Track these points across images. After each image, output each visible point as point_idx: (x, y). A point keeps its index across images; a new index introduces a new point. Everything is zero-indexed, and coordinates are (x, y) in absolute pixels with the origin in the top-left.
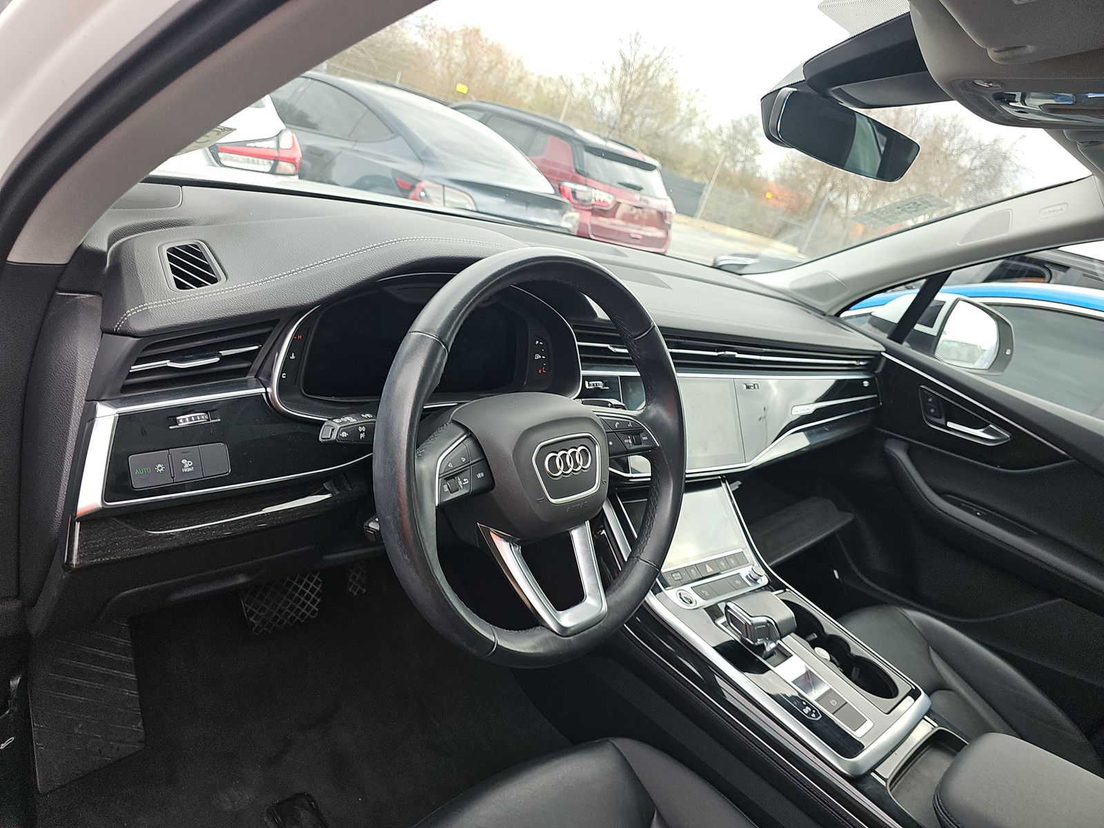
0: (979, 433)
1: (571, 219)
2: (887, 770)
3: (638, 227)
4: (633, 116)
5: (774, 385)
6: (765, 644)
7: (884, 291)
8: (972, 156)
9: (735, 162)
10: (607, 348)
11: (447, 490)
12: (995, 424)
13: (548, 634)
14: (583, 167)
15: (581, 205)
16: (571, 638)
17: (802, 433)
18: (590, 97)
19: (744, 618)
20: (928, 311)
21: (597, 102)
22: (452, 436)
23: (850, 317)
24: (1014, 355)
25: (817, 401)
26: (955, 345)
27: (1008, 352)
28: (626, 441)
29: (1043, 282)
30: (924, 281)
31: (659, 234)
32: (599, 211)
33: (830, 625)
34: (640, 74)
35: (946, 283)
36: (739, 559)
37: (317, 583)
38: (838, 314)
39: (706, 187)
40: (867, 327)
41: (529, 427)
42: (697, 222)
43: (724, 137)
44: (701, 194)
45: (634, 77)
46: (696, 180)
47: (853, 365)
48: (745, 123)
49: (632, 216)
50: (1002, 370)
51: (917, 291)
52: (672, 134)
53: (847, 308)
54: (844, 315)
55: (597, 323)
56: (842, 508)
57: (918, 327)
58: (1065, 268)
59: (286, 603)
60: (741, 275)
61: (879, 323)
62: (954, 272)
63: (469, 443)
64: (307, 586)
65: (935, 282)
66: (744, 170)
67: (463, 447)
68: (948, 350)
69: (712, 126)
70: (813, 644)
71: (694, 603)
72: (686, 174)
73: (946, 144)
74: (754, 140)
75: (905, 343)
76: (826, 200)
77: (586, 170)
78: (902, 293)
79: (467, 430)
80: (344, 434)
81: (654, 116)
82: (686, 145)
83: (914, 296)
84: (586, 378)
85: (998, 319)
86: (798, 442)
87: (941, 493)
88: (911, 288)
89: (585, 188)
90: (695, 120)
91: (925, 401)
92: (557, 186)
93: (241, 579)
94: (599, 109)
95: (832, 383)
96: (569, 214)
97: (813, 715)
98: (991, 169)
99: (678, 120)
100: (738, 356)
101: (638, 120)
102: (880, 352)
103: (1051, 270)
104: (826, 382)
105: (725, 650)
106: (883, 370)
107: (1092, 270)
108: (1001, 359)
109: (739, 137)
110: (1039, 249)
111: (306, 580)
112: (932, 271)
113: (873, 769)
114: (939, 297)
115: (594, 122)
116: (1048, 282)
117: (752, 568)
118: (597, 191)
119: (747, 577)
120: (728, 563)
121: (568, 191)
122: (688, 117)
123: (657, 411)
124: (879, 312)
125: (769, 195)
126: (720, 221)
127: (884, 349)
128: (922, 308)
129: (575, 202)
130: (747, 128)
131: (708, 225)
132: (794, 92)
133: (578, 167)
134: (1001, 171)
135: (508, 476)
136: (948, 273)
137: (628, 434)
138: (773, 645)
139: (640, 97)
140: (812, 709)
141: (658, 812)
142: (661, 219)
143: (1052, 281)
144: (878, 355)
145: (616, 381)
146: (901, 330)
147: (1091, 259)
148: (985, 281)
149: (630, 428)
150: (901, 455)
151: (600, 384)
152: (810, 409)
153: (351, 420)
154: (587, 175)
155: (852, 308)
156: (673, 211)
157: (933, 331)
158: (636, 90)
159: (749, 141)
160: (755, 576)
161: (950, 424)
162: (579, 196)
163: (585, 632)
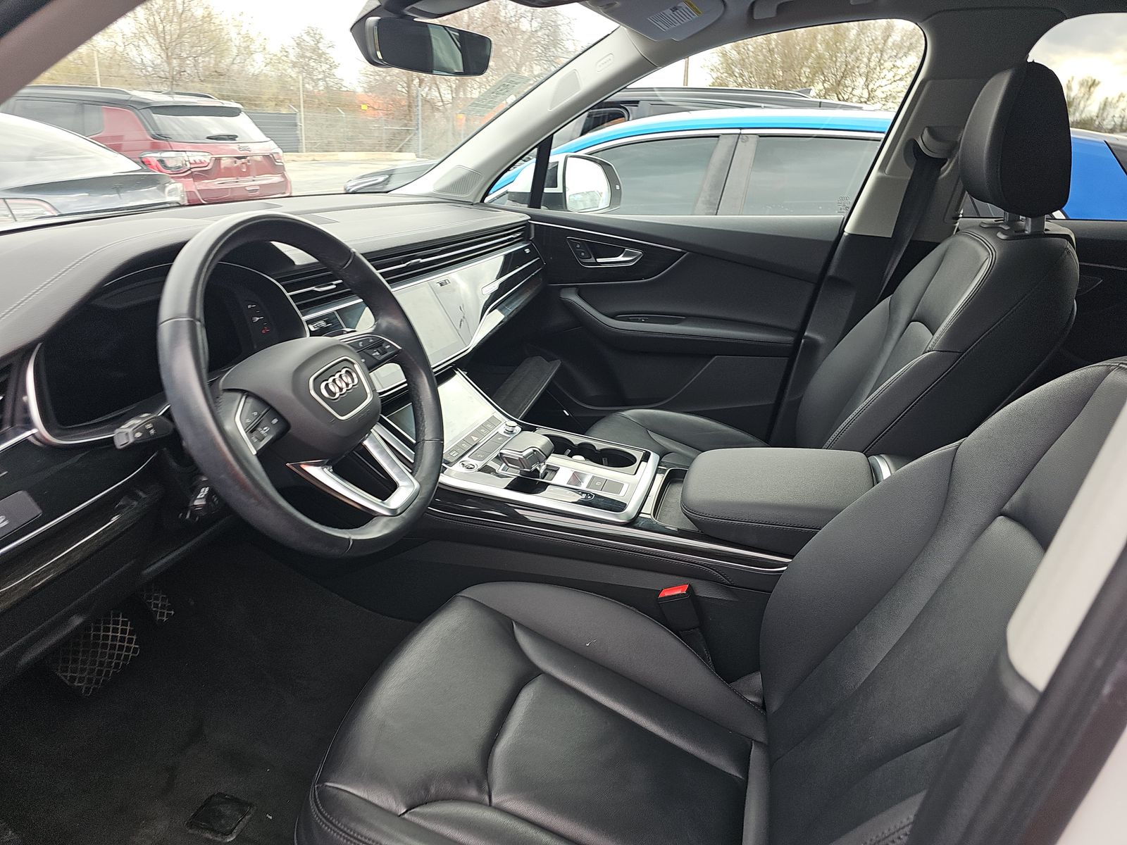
0: (620, 258)
1: (176, 190)
2: (649, 508)
3: (251, 178)
4: (183, 59)
5: (458, 277)
6: (538, 469)
7: (508, 169)
8: (529, 18)
9: (316, 81)
10: (312, 291)
11: (256, 440)
12: (629, 247)
13: (385, 519)
14: (159, 130)
15: (178, 173)
16: (403, 514)
17: (496, 310)
18: (120, 49)
19: (516, 456)
20: (548, 174)
21: (133, 53)
22: (235, 400)
23: (493, 200)
24: (622, 187)
25: (497, 278)
26: (580, 196)
27: (618, 187)
28: (374, 354)
29: (625, 121)
30: (536, 150)
31: (276, 179)
32: (199, 174)
33: (576, 439)
34: (168, 10)
35: (552, 147)
36: (492, 422)
37: (124, 623)
38: (482, 201)
39: (298, 116)
40: (509, 204)
41: (295, 368)
42: (305, 155)
43: (292, 57)
44: (296, 125)
45: (162, 14)
46: (284, 111)
47: (512, 239)
48: (307, 38)
49: (238, 168)
50: (619, 203)
51: (535, 160)
52: (235, 67)
53: (486, 194)
54: (487, 200)
55: (295, 271)
56: (550, 359)
57: (547, 190)
58: (636, 103)
59: (103, 654)
60: (387, 192)
61: (517, 197)
62: (555, 135)
63: (250, 400)
64: (115, 630)
65: (544, 149)
66: (327, 87)
67: (248, 405)
68: (575, 202)
69: (274, 48)
70: (570, 455)
71: (476, 466)
72: (270, 109)
73: (503, 13)
74: (324, 53)
75: (542, 207)
76: (420, 97)
77: (163, 133)
78: (522, 166)
79: (243, 392)
80: (138, 435)
81: (206, 53)
82: (256, 77)
83: (533, 165)
84: (309, 322)
85: (602, 164)
86: (496, 318)
87: (613, 317)
88: (530, 159)
89: (173, 154)
90: (253, 48)
91: (574, 248)
92: (139, 160)
93: (77, 621)
94: (139, 60)
95: (502, 259)
96: (169, 187)
97: (589, 497)
98: (550, 28)
99: (235, 51)
100: (422, 261)
101: (190, 62)
102: (527, 220)
103: (627, 107)
104: (497, 260)
105: (514, 486)
106: (535, 235)
107: (657, 98)
108: (615, 195)
109: (308, 54)
110: (612, 93)
111: (111, 626)
112: (538, 139)
113: (639, 512)
114: (552, 159)
115: (140, 77)
116: (628, 120)
117: (505, 424)
118: (188, 153)
119: (505, 432)
120: (487, 429)
121: (154, 162)
122: (244, 45)
123: (385, 322)
124: (512, 188)
125: (364, 107)
126: (327, 148)
127: (529, 218)
128: (543, 174)
129: (169, 171)
130: (312, 43)
131: (318, 156)
132: (380, 20)
133: (153, 132)
134: (557, 26)
135: (297, 413)
136: (551, 137)
137: (373, 348)
138: (544, 467)
139: (179, 36)
140: (587, 494)
141: (516, 622)
142: (271, 164)
143: (631, 118)
144: (526, 225)
145: (333, 316)
146: (535, 197)
147: (651, 89)
148: (582, 134)
149: (372, 343)
150: (575, 299)
151: (322, 323)
152: (495, 286)
153: (135, 422)
154: (166, 138)
155: (491, 192)
156: (280, 151)
157: (559, 190)
158: (173, 28)
159: (320, 56)
160: (510, 429)
161: (599, 260)
162: (170, 164)
163: (411, 507)
